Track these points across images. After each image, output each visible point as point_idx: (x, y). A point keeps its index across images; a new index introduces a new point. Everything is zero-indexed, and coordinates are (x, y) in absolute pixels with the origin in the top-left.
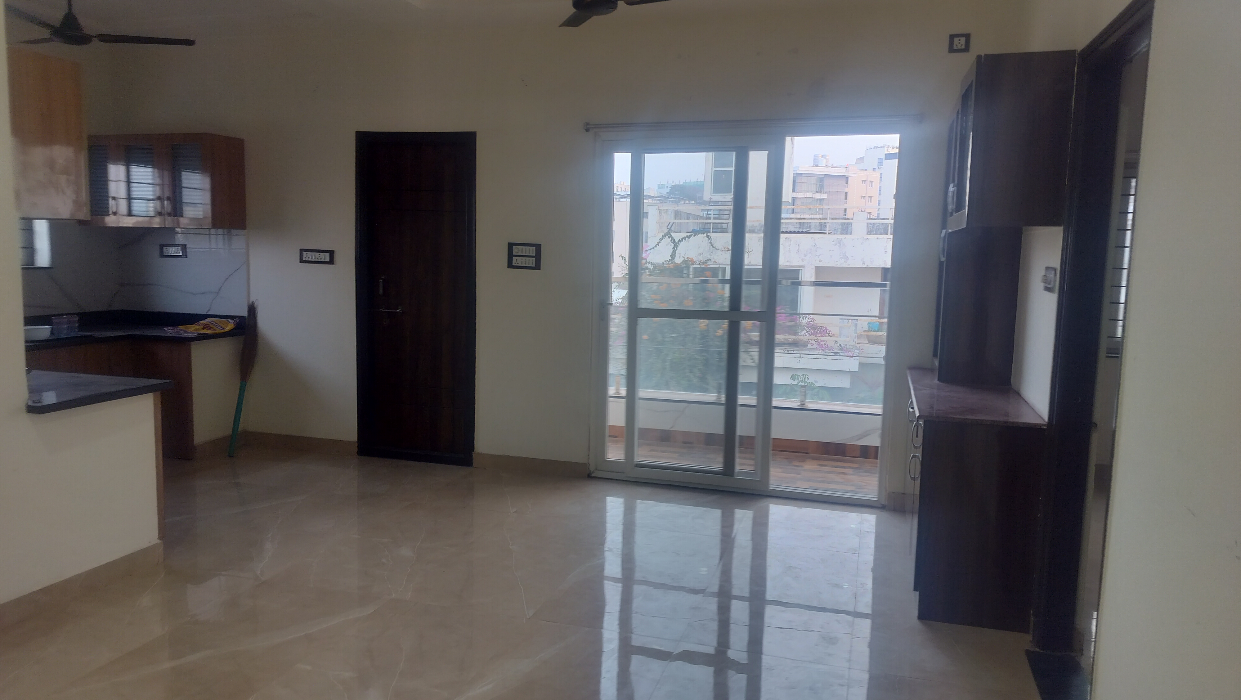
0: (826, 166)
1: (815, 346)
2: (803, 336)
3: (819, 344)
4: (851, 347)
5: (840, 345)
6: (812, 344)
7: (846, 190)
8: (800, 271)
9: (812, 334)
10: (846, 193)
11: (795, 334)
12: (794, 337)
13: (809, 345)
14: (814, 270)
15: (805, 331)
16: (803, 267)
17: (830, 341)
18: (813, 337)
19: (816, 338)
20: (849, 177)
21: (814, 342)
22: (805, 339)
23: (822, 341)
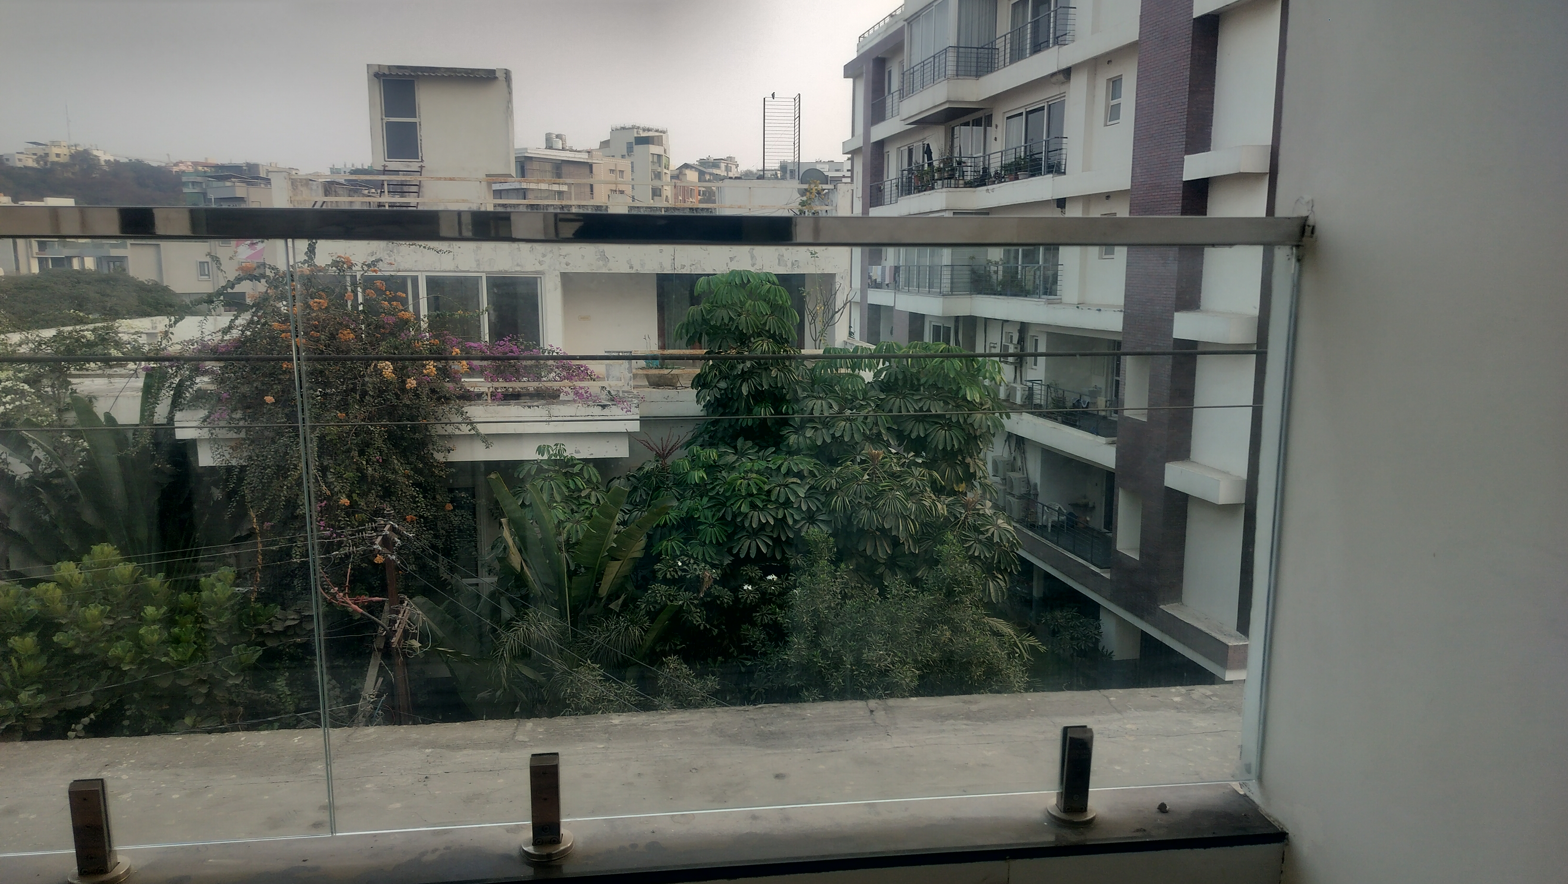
0: (563, 149)
1: (571, 396)
2: (550, 380)
3: (576, 394)
4: (626, 394)
5: (609, 392)
6: (567, 393)
7: (591, 181)
8: (539, 280)
9: (565, 378)
10: (592, 186)
11: (539, 378)
12: (536, 384)
13: (562, 395)
14: (559, 279)
15: (553, 374)
16: (542, 273)
17: (593, 387)
18: (566, 382)
19: (571, 384)
20: (594, 165)
21: (569, 390)
22: (556, 385)
23: (581, 388)
